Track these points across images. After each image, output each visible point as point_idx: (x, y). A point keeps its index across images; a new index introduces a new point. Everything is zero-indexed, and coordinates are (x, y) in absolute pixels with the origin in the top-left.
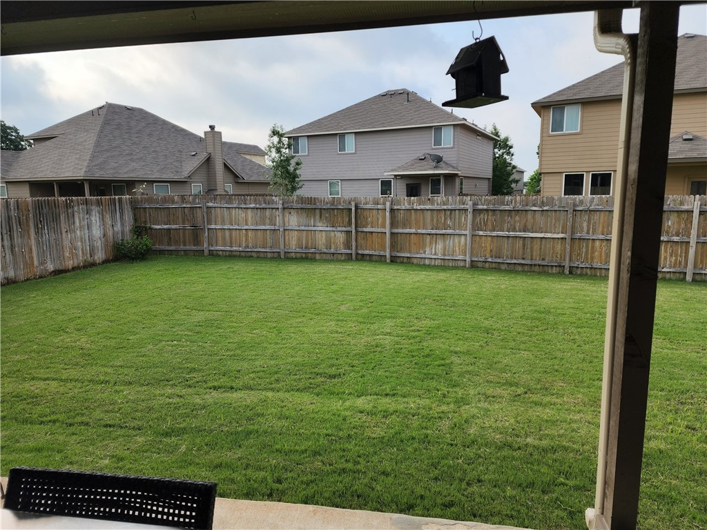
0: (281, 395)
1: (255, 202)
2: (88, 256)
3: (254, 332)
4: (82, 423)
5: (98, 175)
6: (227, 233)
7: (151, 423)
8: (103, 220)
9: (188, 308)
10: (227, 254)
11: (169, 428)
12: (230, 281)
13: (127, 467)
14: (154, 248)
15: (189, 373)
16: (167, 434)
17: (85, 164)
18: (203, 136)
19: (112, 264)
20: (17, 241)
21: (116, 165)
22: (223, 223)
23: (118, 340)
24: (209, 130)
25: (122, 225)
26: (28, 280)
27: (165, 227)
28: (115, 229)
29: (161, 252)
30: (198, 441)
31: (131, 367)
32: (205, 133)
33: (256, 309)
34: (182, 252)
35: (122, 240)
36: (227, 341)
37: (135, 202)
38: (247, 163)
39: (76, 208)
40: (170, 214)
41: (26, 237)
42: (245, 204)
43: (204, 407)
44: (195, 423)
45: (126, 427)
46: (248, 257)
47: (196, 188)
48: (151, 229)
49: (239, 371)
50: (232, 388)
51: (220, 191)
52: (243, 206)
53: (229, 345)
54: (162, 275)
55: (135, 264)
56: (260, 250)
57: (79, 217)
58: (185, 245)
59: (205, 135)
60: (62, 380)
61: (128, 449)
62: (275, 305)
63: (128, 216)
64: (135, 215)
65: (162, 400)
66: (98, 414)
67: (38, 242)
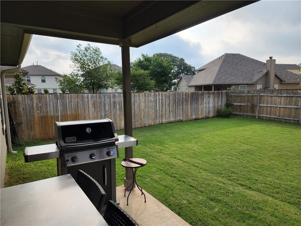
0: (277, 202)
1: (287, 93)
2: (207, 114)
3: (272, 161)
4: (183, 181)
5: (218, 82)
6: (269, 108)
7: (207, 191)
8: (214, 100)
9: (241, 142)
10: (268, 119)
11: (213, 197)
12: (265, 132)
13: (191, 208)
14: (233, 113)
15: (231, 173)
16: (212, 200)
17: (214, 78)
18: (266, 62)
19: (216, 118)
20: (184, 107)
21: (225, 78)
22: (267, 103)
23: (207, 150)
24: (269, 59)
25: (222, 102)
26: (186, 121)
27: (239, 104)
28: (219, 104)
29: (236, 115)
30: (224, 209)
31: (208, 163)
32: (267, 61)
33: (276, 149)
34: (246, 116)
35: (221, 109)
36: (255, 163)
37: (228, 93)
38: (289, 74)
39: (205, 96)
40: (242, 98)
41: (187, 106)
42: (281, 94)
43: (233, 193)
44: (226, 199)
45: (198, 189)
46: (279, 121)
47: (259, 87)
48: (233, 105)
49: (257, 180)
50: (250, 188)
51: (271, 88)
52: (279, 95)
53: (255, 165)
54: (234, 125)
55: (224, 119)
56: (286, 118)
57: (206, 99)
58: (247, 113)
59: (267, 62)
60: (183, 161)
61: (195, 200)
62: (288, 150)
63: (224, 99)
64: (227, 98)
65: (216, 183)
66: (189, 180)
67: (191, 108)
